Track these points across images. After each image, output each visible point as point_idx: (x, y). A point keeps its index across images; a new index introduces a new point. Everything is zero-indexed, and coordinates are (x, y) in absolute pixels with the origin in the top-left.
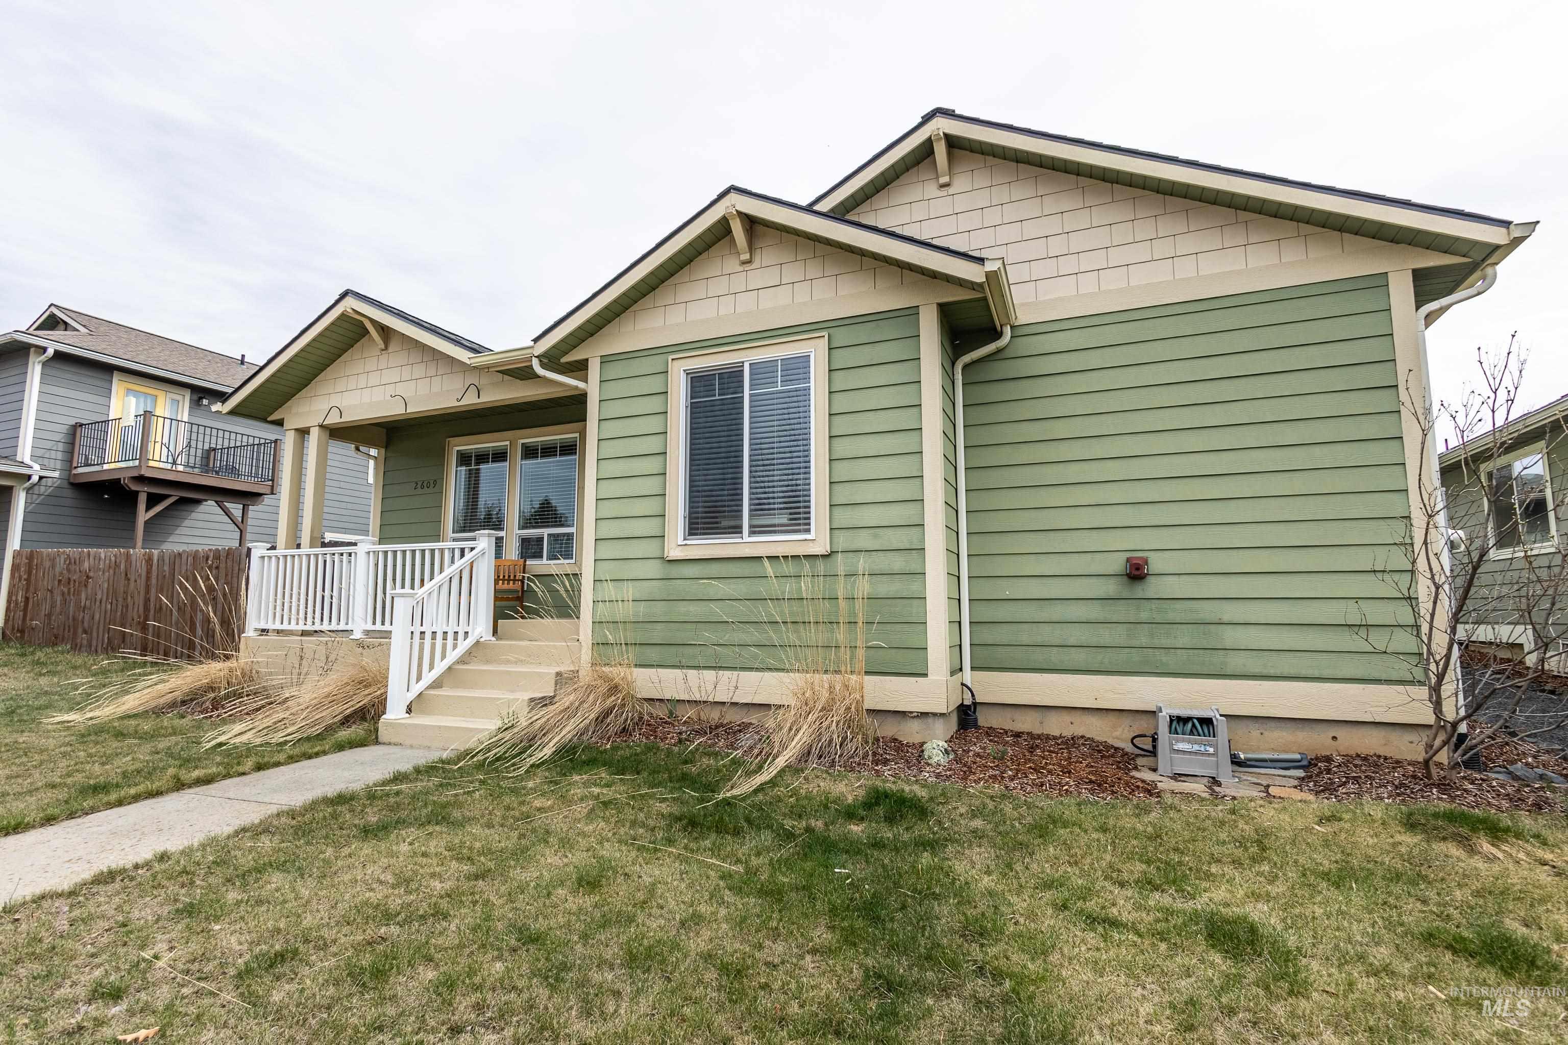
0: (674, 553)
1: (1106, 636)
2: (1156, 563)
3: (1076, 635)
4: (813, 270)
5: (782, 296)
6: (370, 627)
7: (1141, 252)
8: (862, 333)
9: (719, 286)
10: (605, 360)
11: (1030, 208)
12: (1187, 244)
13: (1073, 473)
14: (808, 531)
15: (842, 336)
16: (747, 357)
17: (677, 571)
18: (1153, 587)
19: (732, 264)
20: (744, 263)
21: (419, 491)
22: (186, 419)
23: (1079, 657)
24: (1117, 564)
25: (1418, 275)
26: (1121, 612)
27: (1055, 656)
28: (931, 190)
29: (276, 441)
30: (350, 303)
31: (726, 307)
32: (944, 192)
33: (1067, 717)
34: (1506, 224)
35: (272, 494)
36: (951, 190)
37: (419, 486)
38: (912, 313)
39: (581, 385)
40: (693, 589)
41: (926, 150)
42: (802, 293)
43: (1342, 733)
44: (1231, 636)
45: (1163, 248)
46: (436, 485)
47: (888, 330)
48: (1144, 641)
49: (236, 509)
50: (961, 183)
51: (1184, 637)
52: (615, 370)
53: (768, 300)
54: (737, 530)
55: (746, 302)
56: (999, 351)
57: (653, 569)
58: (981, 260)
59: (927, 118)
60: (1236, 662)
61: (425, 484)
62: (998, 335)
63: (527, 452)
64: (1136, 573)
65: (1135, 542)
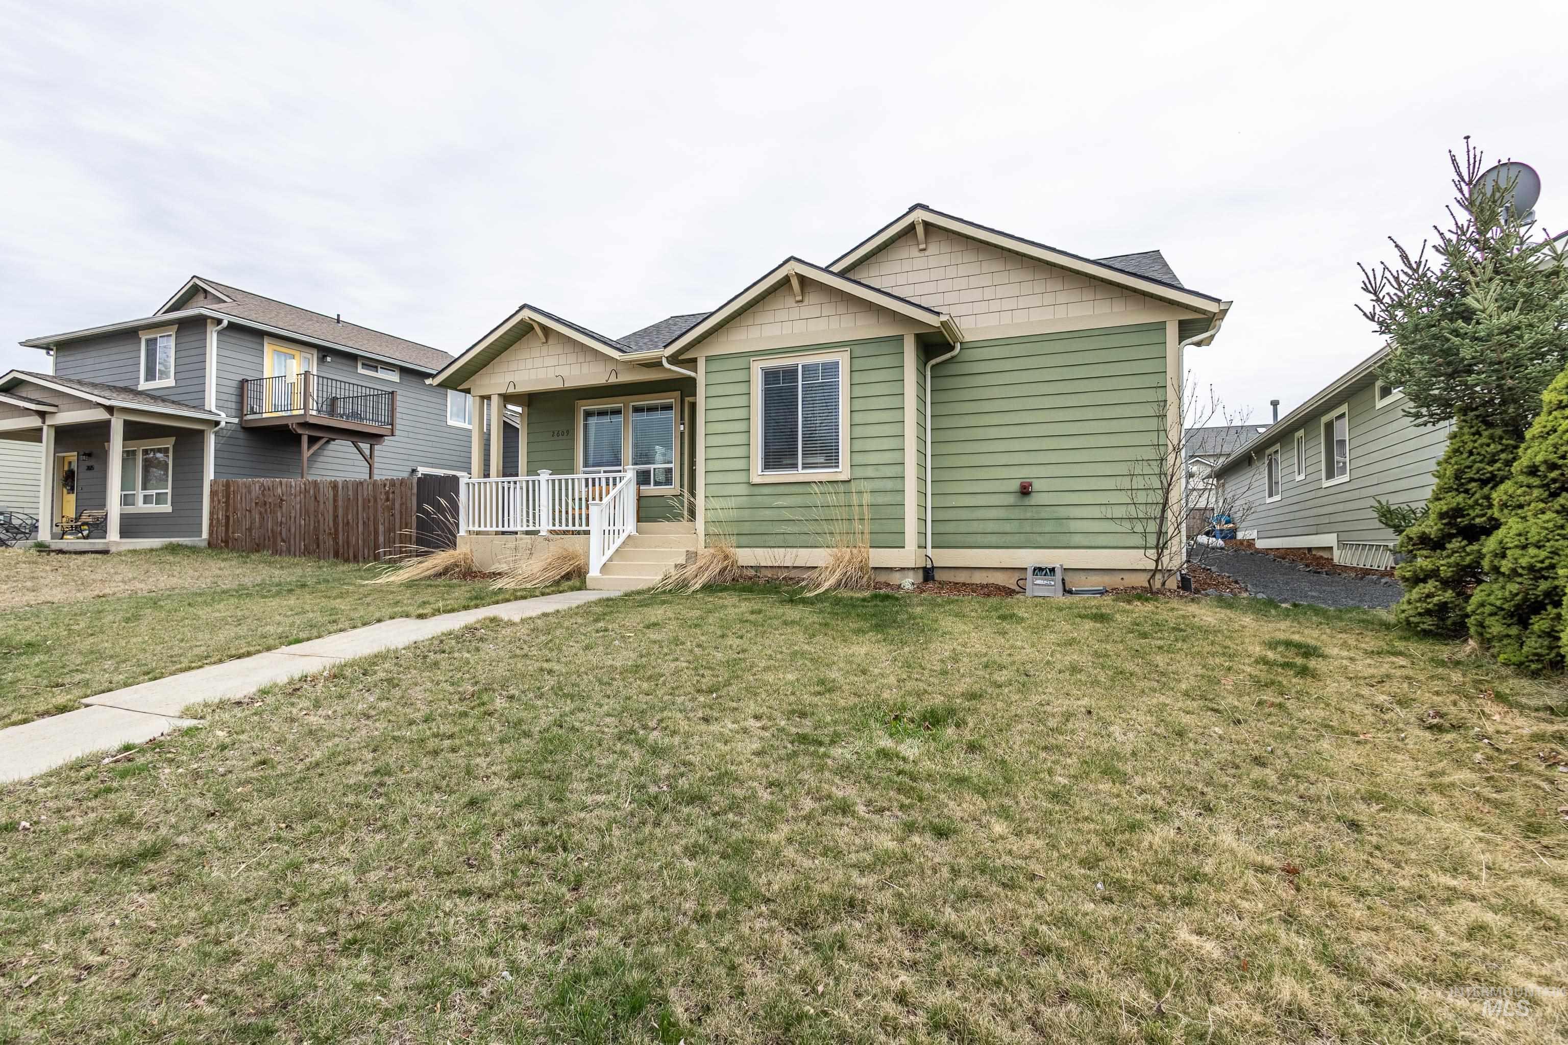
0: (756, 480)
1: (1008, 527)
2: (1037, 485)
3: (991, 527)
5: (822, 324)
7: (1036, 301)
8: (871, 349)
9: (782, 315)
10: (708, 359)
11: (974, 269)
12: (1062, 297)
13: (993, 433)
14: (837, 467)
15: (858, 350)
16: (801, 361)
17: (757, 490)
18: (1035, 499)
19: (790, 301)
20: (798, 302)
21: (556, 437)
22: (315, 372)
23: (993, 539)
24: (1015, 486)
25: (1181, 323)
26: (1016, 513)
27: (980, 539)
28: (914, 252)
29: (393, 393)
31: (787, 329)
32: (922, 254)
33: (984, 574)
34: (1218, 301)
35: (393, 435)
36: (927, 253)
37: (555, 434)
38: (900, 338)
39: (692, 374)
40: (767, 501)
41: (912, 227)
42: (834, 323)
43: (1126, 576)
44: (1074, 526)
45: (1049, 299)
46: (570, 433)
47: (885, 348)
48: (1028, 529)
49: (365, 447)
50: (933, 249)
51: (1049, 527)
52: (715, 366)
53: (813, 326)
54: (794, 466)
55: (799, 326)
56: (953, 358)
57: (743, 490)
58: (938, 314)
59: (912, 209)
60: (1077, 539)
61: (559, 434)
62: (952, 348)
63: (637, 410)
64: (1025, 491)
65: (1024, 473)
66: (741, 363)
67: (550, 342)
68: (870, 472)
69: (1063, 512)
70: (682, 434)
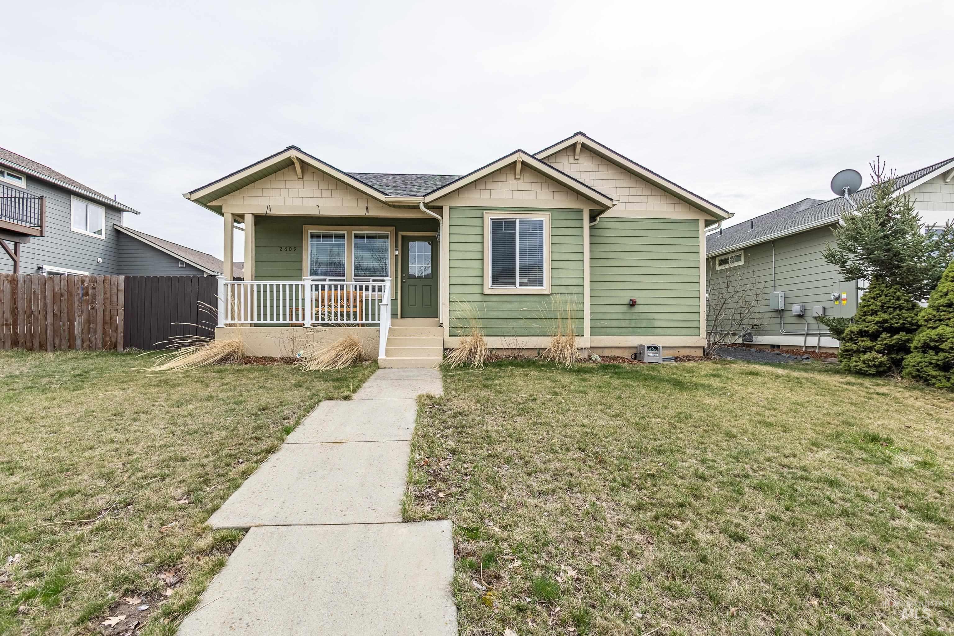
0: (487, 291)
1: (623, 324)
2: (639, 301)
3: (615, 324)
4: (545, 188)
5: (532, 196)
6: (314, 321)
7: (638, 199)
8: (563, 215)
9: (505, 186)
10: (451, 208)
11: (605, 176)
12: (651, 199)
13: (616, 271)
14: (542, 286)
15: (556, 215)
16: (518, 217)
17: (487, 299)
18: (637, 309)
19: (511, 178)
20: (516, 179)
21: (284, 251)
23: (615, 331)
24: (627, 301)
25: (706, 221)
26: (628, 316)
27: (608, 331)
28: (571, 160)
29: (42, 198)
30: (293, 153)
31: (509, 195)
32: (576, 162)
33: (610, 350)
34: (728, 212)
35: (42, 236)
36: (579, 162)
37: (283, 249)
38: (581, 211)
39: (439, 217)
40: (495, 306)
41: (574, 145)
42: (540, 196)
43: (680, 350)
45: (644, 199)
47: (572, 216)
48: (633, 325)
50: (582, 160)
51: (644, 324)
52: (456, 213)
53: (526, 195)
54: (514, 284)
55: (517, 195)
56: (594, 225)
57: (478, 298)
58: (611, 200)
59: (576, 135)
60: (658, 331)
61: (288, 248)
62: (595, 220)
63: (356, 236)
64: (633, 304)
65: (633, 294)
66: (478, 213)
67: (305, 179)
68: (563, 290)
69: (651, 316)
70: (396, 256)
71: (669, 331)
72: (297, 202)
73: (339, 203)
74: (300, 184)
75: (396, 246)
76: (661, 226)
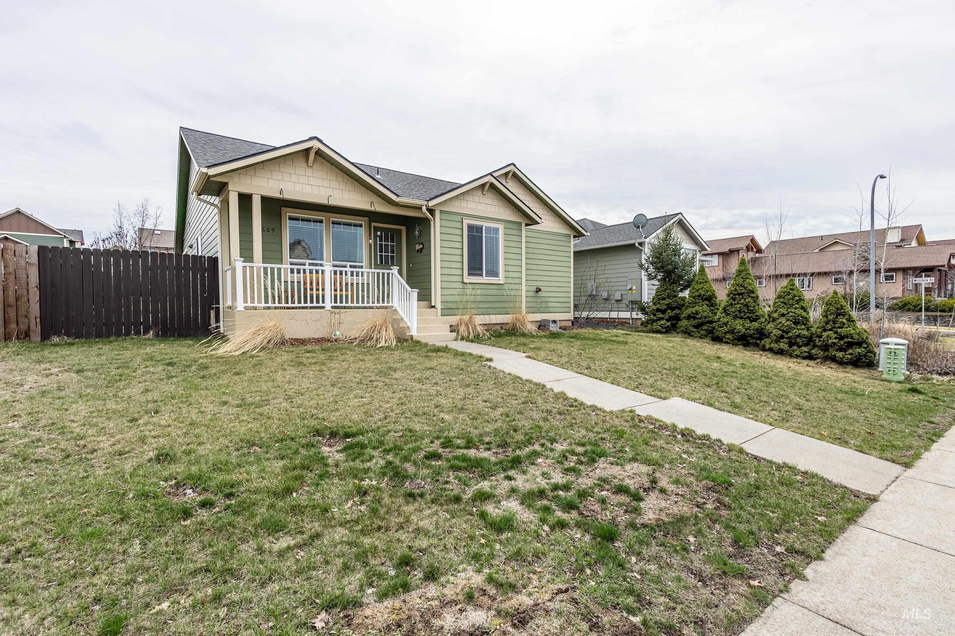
0: (465, 280)
1: (533, 305)
2: (541, 289)
6: (333, 304)
8: (511, 226)
9: (475, 198)
10: (443, 212)
12: (547, 218)
14: (499, 277)
15: (507, 225)
16: (485, 224)
17: (466, 286)
18: (541, 294)
19: (480, 193)
20: (483, 194)
24: (534, 289)
25: (574, 235)
26: (535, 300)
30: (316, 144)
31: (479, 206)
38: (520, 224)
40: (471, 292)
41: (510, 172)
42: (498, 209)
43: (564, 322)
44: (551, 305)
46: (274, 231)
47: (515, 227)
48: (539, 306)
51: (543, 305)
52: (445, 216)
54: (481, 275)
55: (484, 207)
57: (460, 285)
58: (541, 218)
59: (511, 164)
60: (551, 310)
61: (265, 229)
63: (334, 223)
64: (538, 290)
65: (538, 284)
66: (458, 218)
67: (314, 168)
68: (511, 281)
69: (548, 300)
70: (370, 245)
71: (556, 310)
72: (307, 189)
73: (346, 195)
74: (309, 172)
75: (370, 235)
76: (549, 237)
